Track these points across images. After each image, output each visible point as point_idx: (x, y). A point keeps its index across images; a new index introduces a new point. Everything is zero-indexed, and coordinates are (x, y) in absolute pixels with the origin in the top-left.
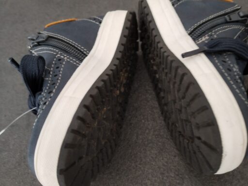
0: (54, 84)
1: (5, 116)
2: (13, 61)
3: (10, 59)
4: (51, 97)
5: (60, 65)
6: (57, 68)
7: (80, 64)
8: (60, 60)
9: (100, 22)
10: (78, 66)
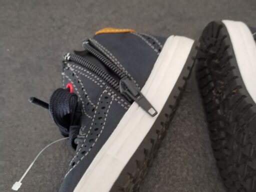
0: (96, 129)
1: (36, 129)
2: (36, 101)
3: (31, 99)
4: (91, 147)
5: (106, 105)
6: (103, 108)
7: (128, 108)
8: (106, 98)
9: (160, 50)
10: (126, 110)
